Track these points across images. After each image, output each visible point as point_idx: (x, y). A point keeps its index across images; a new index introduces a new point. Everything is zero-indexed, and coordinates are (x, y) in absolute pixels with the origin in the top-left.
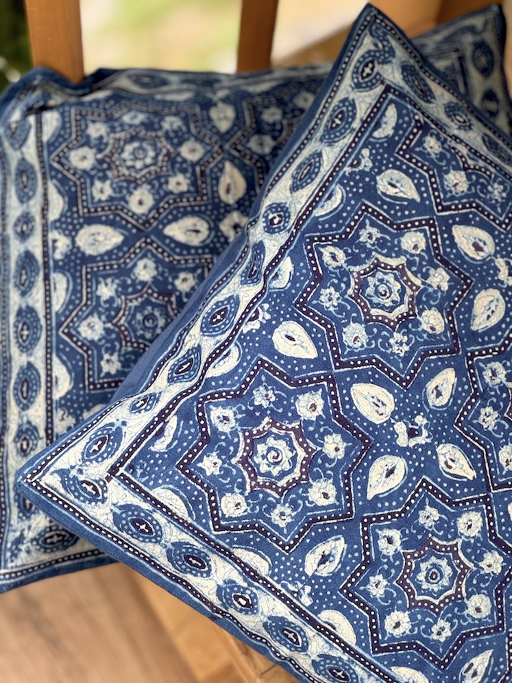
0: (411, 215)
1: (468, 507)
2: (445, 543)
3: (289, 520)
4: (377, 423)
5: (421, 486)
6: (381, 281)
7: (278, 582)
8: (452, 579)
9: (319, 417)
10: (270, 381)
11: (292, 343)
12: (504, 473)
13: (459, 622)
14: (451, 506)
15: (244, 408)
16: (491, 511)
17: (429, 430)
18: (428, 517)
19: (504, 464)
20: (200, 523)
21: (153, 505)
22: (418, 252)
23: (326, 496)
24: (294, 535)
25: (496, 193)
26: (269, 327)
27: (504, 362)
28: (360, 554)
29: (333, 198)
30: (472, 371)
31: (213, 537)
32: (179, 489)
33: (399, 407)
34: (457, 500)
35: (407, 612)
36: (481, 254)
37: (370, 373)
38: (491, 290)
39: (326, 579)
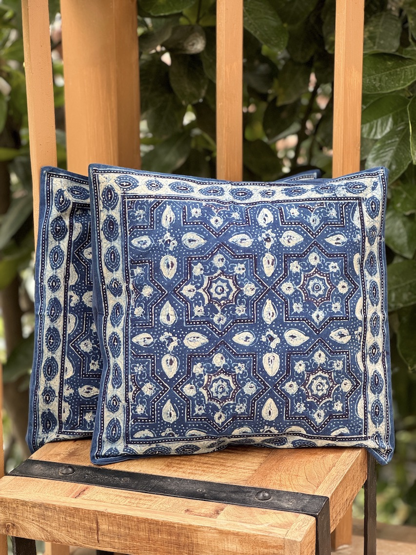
0: (179, 399)
1: (282, 294)
2: (302, 293)
3: (338, 361)
4: (278, 356)
5: (289, 320)
6: (217, 392)
7: (360, 345)
8: (313, 279)
9: (293, 381)
10: (292, 410)
11: (271, 411)
12: (258, 288)
13: (326, 262)
14: (287, 302)
15: (310, 412)
16: (276, 283)
17: (265, 332)
18: (298, 308)
19: (254, 290)
20: (360, 391)
21: (367, 413)
22: (193, 386)
23: (320, 356)
24: (342, 355)
25: (140, 369)
26: (270, 424)
27: (211, 318)
28: (331, 324)
29: (193, 434)
30: (226, 330)
31: (363, 383)
32: (355, 410)
33: (265, 351)
34: (283, 301)
35: (337, 287)
36: (173, 359)
37: (261, 373)
38: (186, 345)
39: (348, 329)
